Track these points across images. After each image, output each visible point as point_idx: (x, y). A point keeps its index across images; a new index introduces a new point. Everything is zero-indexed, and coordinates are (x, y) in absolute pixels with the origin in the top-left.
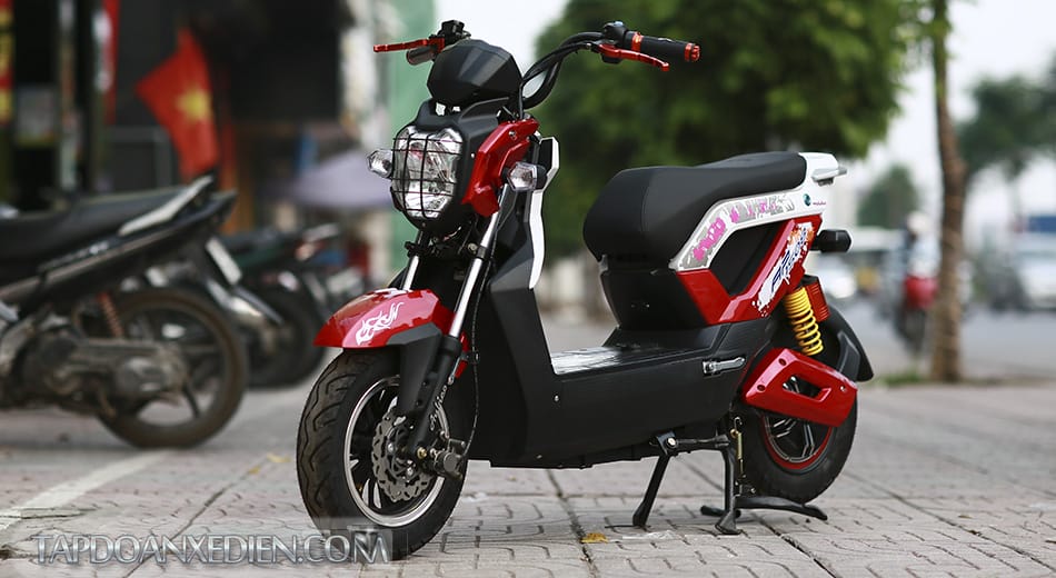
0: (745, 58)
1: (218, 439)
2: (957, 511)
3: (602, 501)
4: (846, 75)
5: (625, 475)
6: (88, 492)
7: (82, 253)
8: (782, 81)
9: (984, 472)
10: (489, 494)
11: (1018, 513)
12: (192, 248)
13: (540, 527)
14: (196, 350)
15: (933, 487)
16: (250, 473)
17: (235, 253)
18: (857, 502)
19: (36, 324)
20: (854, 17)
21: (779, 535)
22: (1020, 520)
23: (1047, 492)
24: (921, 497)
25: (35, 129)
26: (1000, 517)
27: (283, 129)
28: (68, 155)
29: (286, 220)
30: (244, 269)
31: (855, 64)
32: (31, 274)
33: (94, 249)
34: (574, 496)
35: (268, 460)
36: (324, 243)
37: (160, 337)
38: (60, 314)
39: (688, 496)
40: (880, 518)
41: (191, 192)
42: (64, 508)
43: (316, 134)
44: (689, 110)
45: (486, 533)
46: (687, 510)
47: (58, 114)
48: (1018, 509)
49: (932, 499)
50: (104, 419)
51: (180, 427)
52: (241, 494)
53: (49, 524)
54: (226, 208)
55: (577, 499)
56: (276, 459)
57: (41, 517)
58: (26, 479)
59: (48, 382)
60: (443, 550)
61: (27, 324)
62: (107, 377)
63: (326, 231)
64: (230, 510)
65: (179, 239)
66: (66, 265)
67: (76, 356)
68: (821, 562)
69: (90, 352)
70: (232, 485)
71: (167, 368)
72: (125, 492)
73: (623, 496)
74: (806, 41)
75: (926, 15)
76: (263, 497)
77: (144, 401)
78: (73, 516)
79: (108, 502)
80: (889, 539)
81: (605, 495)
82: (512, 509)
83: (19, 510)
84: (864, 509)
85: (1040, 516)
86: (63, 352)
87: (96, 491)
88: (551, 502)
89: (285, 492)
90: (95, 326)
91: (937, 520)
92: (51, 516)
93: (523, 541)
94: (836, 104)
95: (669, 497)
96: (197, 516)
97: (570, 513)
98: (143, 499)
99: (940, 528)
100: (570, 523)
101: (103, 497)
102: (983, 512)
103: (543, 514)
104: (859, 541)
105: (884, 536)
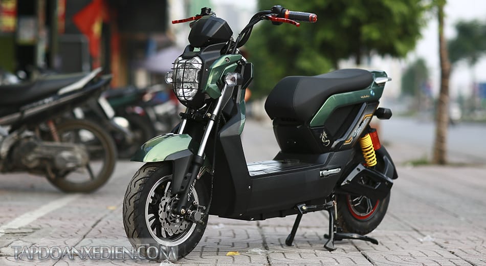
0: (352, 11)
1: (103, 189)
2: (443, 239)
3: (278, 229)
4: (397, 20)
6: (38, 219)
7: (41, 102)
8: (369, 22)
9: (456, 216)
10: (225, 224)
11: (472, 241)
12: (91, 102)
13: (248, 244)
14: (93, 148)
17: (109, 99)
18: (396, 232)
19: (19, 135)
21: (360, 251)
22: (473, 245)
25: (26, 35)
26: (463, 243)
27: (141, 36)
28: (41, 49)
29: (142, 80)
31: (403, 15)
32: (17, 111)
33: (47, 100)
36: (156, 94)
37: (78, 140)
38: (31, 130)
39: (318, 227)
40: (407, 242)
41: (92, 75)
42: (26, 228)
43: (156, 39)
44: (326, 34)
45: (222, 246)
46: (316, 233)
47: (37, 29)
48: (472, 238)
50: (50, 179)
51: (85, 184)
52: (109, 221)
53: (17, 237)
55: (266, 228)
57: (14, 233)
58: (10, 210)
59: (24, 161)
60: (201, 257)
61: (15, 135)
62: (51, 160)
64: (104, 230)
65: (86, 96)
66: (38, 105)
67: (37, 150)
69: (43, 148)
70: (106, 216)
71: (79, 156)
72: (55, 219)
74: (380, 4)
77: (68, 171)
78: (29, 232)
79: (47, 224)
80: (411, 255)
81: (279, 226)
82: (235, 232)
83: (4, 229)
84: (400, 237)
85: (483, 243)
86: (31, 147)
87: (42, 218)
88: (253, 229)
90: (46, 136)
91: (434, 244)
92: (19, 233)
93: (239, 252)
94: (393, 32)
95: (308, 227)
96: (87, 233)
97: (262, 235)
98: (63, 223)
99: (435, 249)
100: (262, 241)
101: (45, 222)
102: (456, 240)
103: (250, 236)
104: (397, 256)
105: (409, 253)
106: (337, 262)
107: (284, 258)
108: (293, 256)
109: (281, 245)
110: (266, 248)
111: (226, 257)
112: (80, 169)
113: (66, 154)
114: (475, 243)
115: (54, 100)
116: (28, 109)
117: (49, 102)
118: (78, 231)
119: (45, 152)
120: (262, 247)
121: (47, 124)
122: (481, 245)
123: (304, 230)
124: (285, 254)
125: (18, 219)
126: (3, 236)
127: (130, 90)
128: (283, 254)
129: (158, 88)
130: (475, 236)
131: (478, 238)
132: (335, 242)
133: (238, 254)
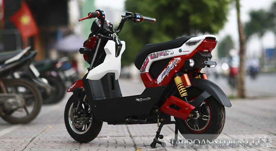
0: (183, 7)
1: (34, 121)
3: (143, 138)
5: (149, 129)
8: (194, 13)
9: (251, 126)
10: (110, 137)
12: (25, 67)
13: (125, 146)
14: (27, 96)
16: (43, 131)
17: (37, 67)
23: (269, 132)
29: (54, 55)
31: (215, 8)
34: (135, 136)
35: (48, 127)
36: (64, 63)
37: (17, 92)
41: (25, 51)
43: (62, 30)
44: (168, 21)
50: (2, 116)
51: (23, 118)
52: (40, 138)
54: (35, 55)
56: (51, 127)
62: (2, 105)
63: (65, 59)
64: (37, 143)
70: (38, 136)
71: (19, 101)
72: (7, 138)
73: (149, 136)
76: (47, 139)
77: (12, 111)
79: (2, 141)
81: (143, 136)
82: (117, 141)
88: (128, 138)
89: (53, 137)
94: (210, 19)
96: (27, 145)
97: (133, 142)
98: (12, 140)
100: (133, 145)
103: (126, 142)
112: (20, 109)
113: (11, 101)
115: (2, 67)
118: (22, 144)
127: (48, 62)
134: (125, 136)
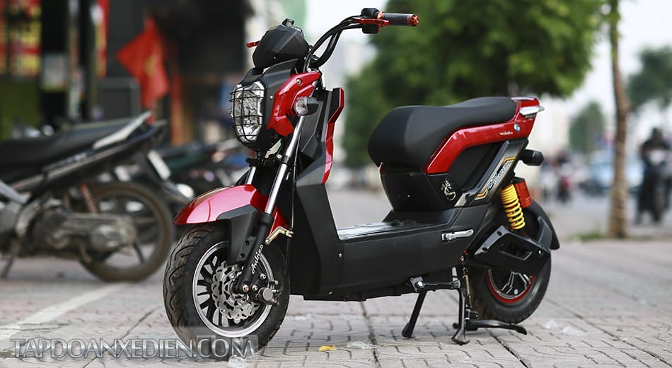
0: (495, 36)
2: (615, 326)
3: (391, 319)
4: (558, 46)
6: (67, 312)
7: (70, 160)
8: (518, 49)
9: (635, 299)
11: (655, 328)
12: (139, 156)
13: (349, 337)
14: (142, 221)
15: (602, 309)
17: (166, 160)
19: (41, 204)
20: (563, 10)
21: (500, 342)
22: (655, 332)
24: (594, 317)
25: (54, 79)
26: (642, 331)
27: (211, 79)
28: (75, 97)
29: (213, 135)
30: (172, 169)
31: (564, 39)
32: (38, 172)
33: (78, 157)
34: (373, 315)
36: (230, 152)
37: (124, 212)
38: (56, 197)
39: (446, 316)
41: (138, 122)
42: (50, 323)
45: (314, 341)
46: (444, 325)
47: (69, 70)
48: (655, 325)
49: (601, 319)
50: (84, 263)
51: (132, 269)
53: (36, 335)
54: (160, 131)
55: (375, 318)
57: (33, 330)
58: (30, 303)
59: (49, 240)
60: (284, 353)
61: (36, 204)
62: (86, 238)
65: (130, 151)
66: (66, 164)
67: (67, 224)
68: (524, 362)
69: (75, 222)
71: (123, 232)
72: (90, 312)
74: (534, 26)
75: (606, 9)
77: (109, 253)
78: (54, 329)
79: (78, 319)
80: (570, 346)
81: (394, 315)
82: (334, 324)
83: (19, 325)
85: (669, 330)
86: (58, 221)
87: (72, 312)
88: (358, 319)
90: (79, 205)
91: (602, 332)
92: (39, 329)
93: (336, 346)
94: (551, 64)
95: (431, 316)
96: (132, 329)
97: (370, 327)
98: (102, 317)
99: (604, 338)
100: (368, 334)
101: (76, 316)
102: (632, 327)
103: (353, 328)
104: (551, 347)
105: (568, 344)
106: (468, 355)
107: (397, 353)
108: (409, 350)
109: (395, 338)
110: (374, 342)
111: (318, 353)
112: (125, 249)
113: (105, 230)
114: (659, 330)
115: (88, 156)
116: (53, 170)
117: (81, 159)
118: (119, 326)
119: (78, 227)
120: (367, 340)
121: (79, 188)
122: (666, 333)
123: (426, 319)
124: (399, 348)
125: (40, 314)
126: (18, 333)
127: (194, 148)
128: (396, 347)
129: (232, 144)
130: (659, 323)
131: (663, 324)
132: (466, 332)
133: (334, 349)
134: (353, 313)
